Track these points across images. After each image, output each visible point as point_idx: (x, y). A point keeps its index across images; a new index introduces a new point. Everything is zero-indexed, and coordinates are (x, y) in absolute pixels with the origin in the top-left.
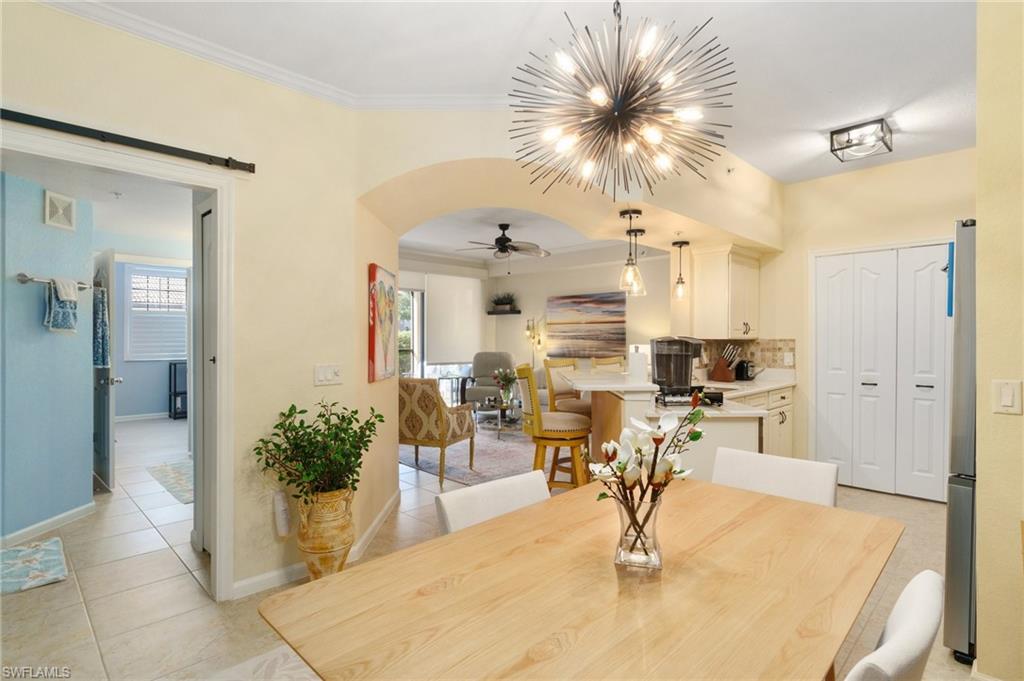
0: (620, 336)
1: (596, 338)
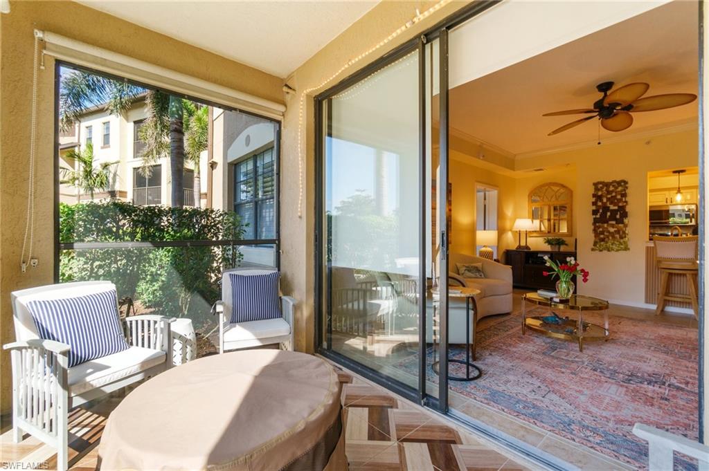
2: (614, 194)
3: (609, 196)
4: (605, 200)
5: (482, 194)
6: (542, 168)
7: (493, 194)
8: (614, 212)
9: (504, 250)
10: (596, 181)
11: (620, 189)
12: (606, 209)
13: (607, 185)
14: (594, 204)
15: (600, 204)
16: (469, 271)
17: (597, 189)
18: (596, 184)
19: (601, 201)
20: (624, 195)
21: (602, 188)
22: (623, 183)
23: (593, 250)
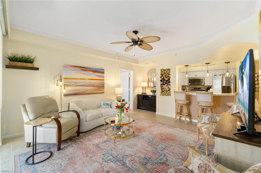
0: (103, 85)
1: (93, 86)
2: (166, 74)
3: (165, 75)
4: (164, 76)
5: (128, 73)
6: (148, 63)
7: (132, 73)
8: (167, 81)
9: (136, 94)
10: (161, 69)
11: (168, 72)
12: (164, 79)
13: (165, 70)
14: (161, 77)
15: (162, 77)
16: (104, 105)
17: (162, 72)
18: (161, 70)
19: (163, 76)
20: (169, 74)
21: (163, 71)
22: (169, 70)
23: (160, 95)
